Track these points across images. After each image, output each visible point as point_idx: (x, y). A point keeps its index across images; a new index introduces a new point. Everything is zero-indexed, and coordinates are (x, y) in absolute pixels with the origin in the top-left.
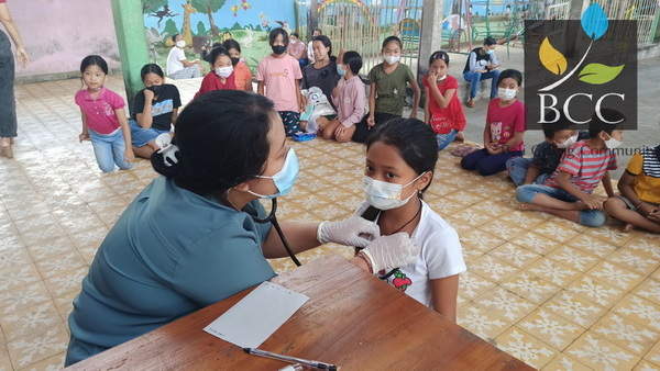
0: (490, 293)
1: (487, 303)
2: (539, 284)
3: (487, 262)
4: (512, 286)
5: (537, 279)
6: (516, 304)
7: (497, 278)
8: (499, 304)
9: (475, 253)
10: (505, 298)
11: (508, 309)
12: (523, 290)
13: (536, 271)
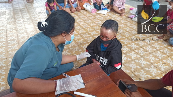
0: (149, 66)
1: (147, 69)
2: (165, 65)
3: (150, 56)
4: (156, 65)
5: (165, 64)
6: (156, 71)
7: (152, 62)
8: (151, 70)
9: (147, 53)
10: (153, 68)
11: (153, 72)
12: (159, 66)
13: (165, 61)
